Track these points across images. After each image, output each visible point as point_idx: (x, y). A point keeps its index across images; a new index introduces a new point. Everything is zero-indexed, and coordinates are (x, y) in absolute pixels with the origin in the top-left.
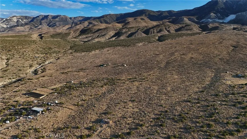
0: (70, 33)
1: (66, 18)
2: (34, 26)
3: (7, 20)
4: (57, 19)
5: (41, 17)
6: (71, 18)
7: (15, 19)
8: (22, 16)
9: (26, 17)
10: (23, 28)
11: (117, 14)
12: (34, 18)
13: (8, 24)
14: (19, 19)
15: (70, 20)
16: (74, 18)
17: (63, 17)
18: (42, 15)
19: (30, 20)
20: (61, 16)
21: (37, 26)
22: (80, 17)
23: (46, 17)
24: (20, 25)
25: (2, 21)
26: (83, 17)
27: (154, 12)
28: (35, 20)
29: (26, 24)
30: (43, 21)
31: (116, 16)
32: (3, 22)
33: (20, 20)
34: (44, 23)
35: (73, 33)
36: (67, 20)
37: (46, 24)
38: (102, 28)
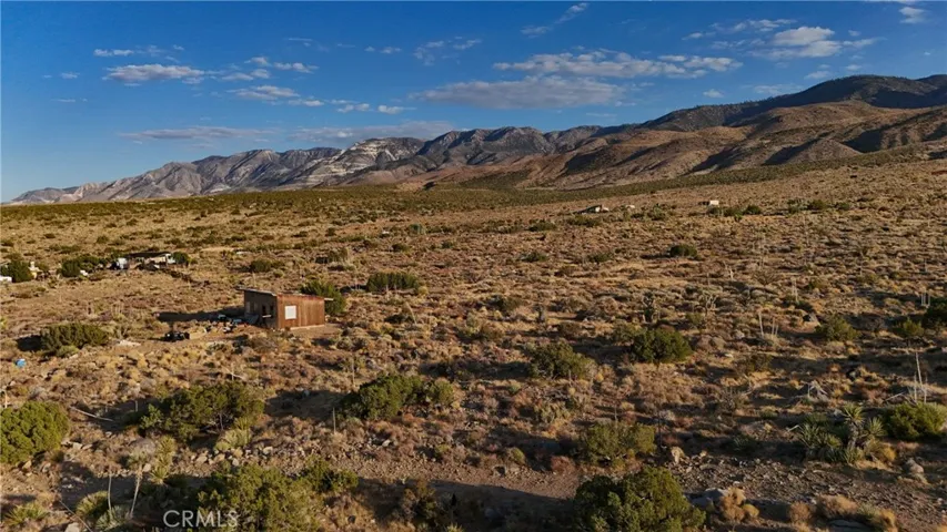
0: (530, 171)
1: (531, 136)
2: (426, 166)
3: (348, 152)
4: (501, 142)
5: (450, 140)
6: (547, 136)
7: (372, 150)
8: (394, 139)
9: (405, 142)
10: (390, 173)
11: (731, 106)
12: (428, 144)
13: (350, 167)
14: (385, 147)
15: (543, 141)
16: (561, 134)
17: (522, 133)
18: (455, 133)
19: (417, 149)
20: (514, 128)
21: (433, 165)
22: (580, 128)
23: (466, 136)
24: (383, 166)
25: (337, 157)
26: (593, 128)
27: (907, 82)
28: (431, 150)
29: (402, 162)
30: (453, 151)
31: (725, 111)
32: (338, 160)
33: (387, 152)
34: (456, 156)
35: (539, 169)
36: (535, 141)
37: (463, 158)
38: (655, 144)
